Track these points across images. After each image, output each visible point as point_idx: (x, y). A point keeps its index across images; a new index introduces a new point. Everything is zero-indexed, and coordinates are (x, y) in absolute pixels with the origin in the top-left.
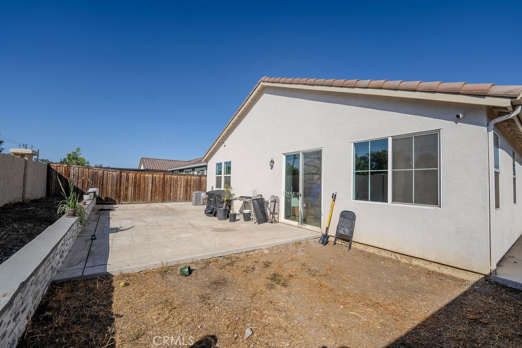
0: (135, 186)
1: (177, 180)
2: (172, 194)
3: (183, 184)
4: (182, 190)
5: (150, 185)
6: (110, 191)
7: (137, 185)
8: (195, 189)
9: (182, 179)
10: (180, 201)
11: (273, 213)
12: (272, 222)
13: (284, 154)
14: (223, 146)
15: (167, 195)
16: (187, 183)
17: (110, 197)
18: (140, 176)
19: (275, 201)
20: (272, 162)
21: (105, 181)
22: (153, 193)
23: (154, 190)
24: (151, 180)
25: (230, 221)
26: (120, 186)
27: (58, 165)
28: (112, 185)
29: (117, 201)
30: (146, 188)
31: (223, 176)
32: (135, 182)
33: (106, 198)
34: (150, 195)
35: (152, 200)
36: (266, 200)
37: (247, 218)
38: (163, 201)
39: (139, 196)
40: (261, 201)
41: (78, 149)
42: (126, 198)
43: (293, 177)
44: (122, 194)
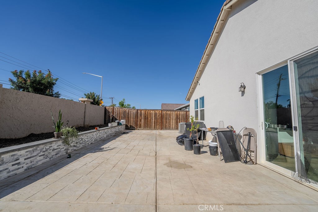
0: (145, 119)
1: (170, 115)
2: (167, 124)
3: (174, 117)
4: (174, 121)
5: (154, 118)
6: (132, 122)
7: (146, 118)
8: (183, 121)
9: (174, 115)
10: (172, 129)
11: (248, 150)
12: (246, 162)
13: (258, 73)
14: (198, 85)
15: (164, 125)
16: (177, 116)
17: (132, 125)
18: (148, 112)
19: (250, 135)
20: (243, 87)
21: (129, 116)
22: (156, 123)
23: (156, 122)
24: (154, 115)
25: (195, 153)
26: (137, 119)
27: (109, 107)
28: (133, 118)
29: (136, 128)
30: (151, 120)
31: (199, 109)
32: (145, 116)
33: (130, 126)
34: (154, 125)
35: (155, 128)
36: (237, 132)
37: (214, 151)
38: (162, 129)
39: (147, 126)
40: (229, 133)
41: (124, 100)
42: (140, 127)
43: (277, 110)
44: (138, 124)
